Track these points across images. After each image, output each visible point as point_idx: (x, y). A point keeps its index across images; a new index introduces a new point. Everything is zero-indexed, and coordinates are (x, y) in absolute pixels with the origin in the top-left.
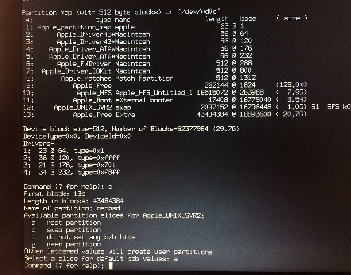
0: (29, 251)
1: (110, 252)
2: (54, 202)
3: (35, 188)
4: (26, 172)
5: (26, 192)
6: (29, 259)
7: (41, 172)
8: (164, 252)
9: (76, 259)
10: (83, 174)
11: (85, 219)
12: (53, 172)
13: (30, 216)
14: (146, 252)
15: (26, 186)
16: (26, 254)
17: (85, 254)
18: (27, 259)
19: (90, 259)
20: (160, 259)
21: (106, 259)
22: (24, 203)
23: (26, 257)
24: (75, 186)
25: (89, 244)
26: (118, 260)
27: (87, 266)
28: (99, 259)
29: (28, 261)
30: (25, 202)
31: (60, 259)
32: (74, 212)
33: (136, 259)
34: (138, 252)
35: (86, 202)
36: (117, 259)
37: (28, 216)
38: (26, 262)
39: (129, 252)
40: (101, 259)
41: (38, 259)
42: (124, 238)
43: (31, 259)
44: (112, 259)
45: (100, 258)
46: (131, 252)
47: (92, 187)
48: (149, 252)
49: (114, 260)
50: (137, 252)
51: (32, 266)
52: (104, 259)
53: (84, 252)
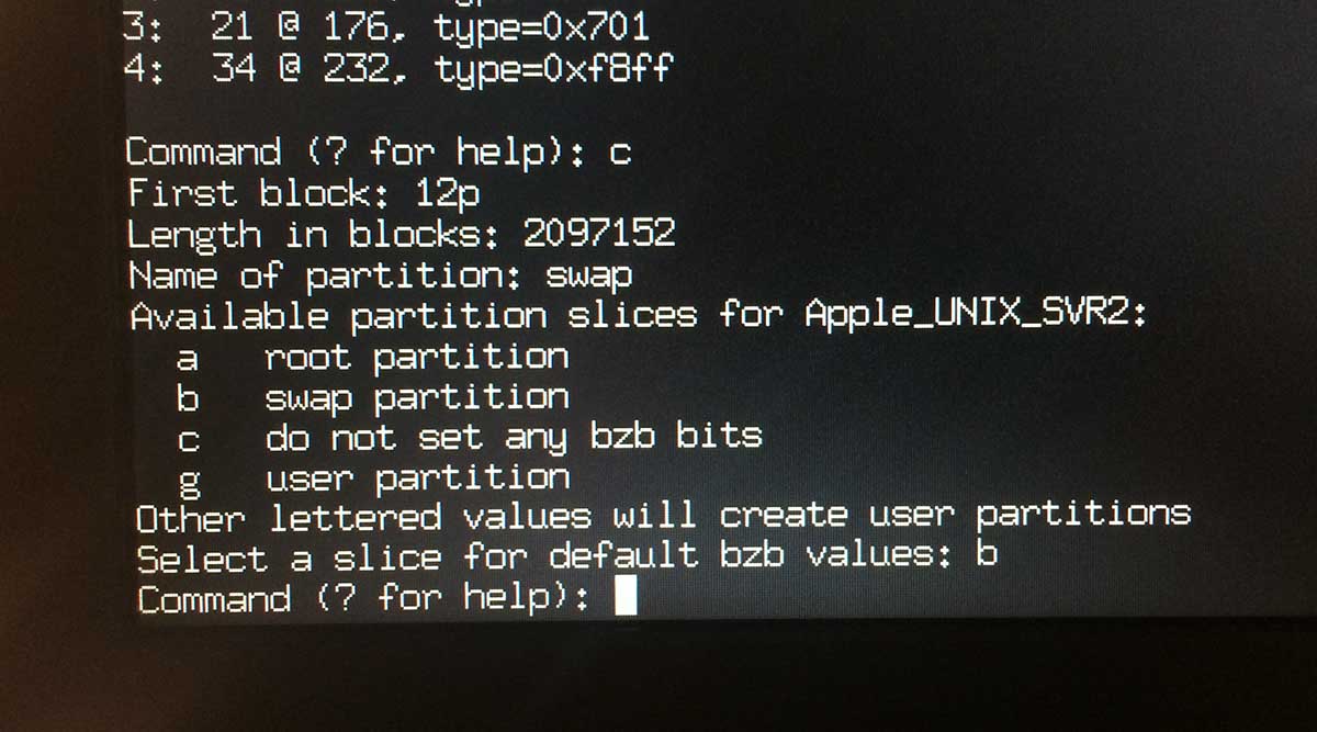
0: (161, 520)
1: (621, 521)
2: (301, 239)
3: (193, 160)
4: (135, 68)
5: (137, 185)
6: (166, 563)
7: (226, 65)
8: (920, 516)
9: (430, 559)
10: (463, 80)
11: (482, 337)
12: (291, 67)
13: (164, 319)
14: (822, 516)
15: (138, 150)
16: (148, 539)
17: (481, 534)
18: (150, 565)
19: (510, 556)
20: (899, 556)
21: (601, 556)
22: (132, 245)
23: (145, 553)
24: (420, 150)
25: (506, 477)
26: (667, 565)
27: (491, 599)
28: (560, 559)
29: (159, 578)
30: (135, 243)
31: (343, 560)
32: (415, 297)
33: (766, 556)
34: (781, 516)
35: (485, 238)
36: (659, 558)
37: (154, 318)
38: (148, 580)
39: (731, 517)
40: (573, 557)
41: (216, 562)
42: (703, 438)
43: (178, 562)
44: (631, 557)
45: (567, 553)
46: (742, 516)
47: (519, 156)
48: (838, 516)
49: (644, 559)
50: (771, 516)
51: (184, 601)
52: (589, 558)
53: (479, 518)
